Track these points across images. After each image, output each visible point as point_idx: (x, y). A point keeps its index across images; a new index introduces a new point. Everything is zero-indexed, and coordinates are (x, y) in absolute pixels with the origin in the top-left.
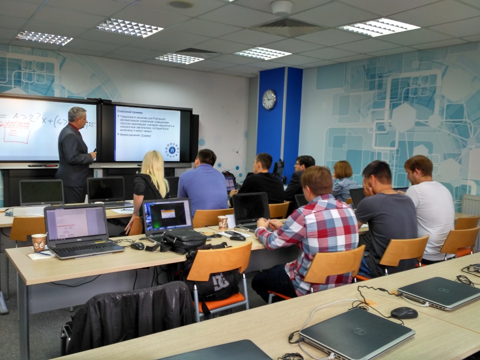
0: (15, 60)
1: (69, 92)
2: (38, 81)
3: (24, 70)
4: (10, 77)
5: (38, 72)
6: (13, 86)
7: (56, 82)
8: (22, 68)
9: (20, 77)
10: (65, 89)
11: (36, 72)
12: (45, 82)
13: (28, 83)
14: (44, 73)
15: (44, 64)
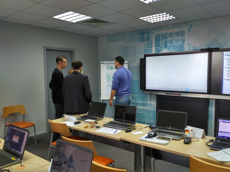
0: (164, 34)
1: (194, 47)
2: (176, 44)
3: (169, 38)
4: (162, 44)
5: (176, 38)
6: (163, 49)
7: (186, 42)
8: (168, 38)
9: (166, 43)
10: (191, 45)
11: (174, 38)
12: (180, 43)
13: (170, 46)
14: (179, 38)
15: (179, 32)
